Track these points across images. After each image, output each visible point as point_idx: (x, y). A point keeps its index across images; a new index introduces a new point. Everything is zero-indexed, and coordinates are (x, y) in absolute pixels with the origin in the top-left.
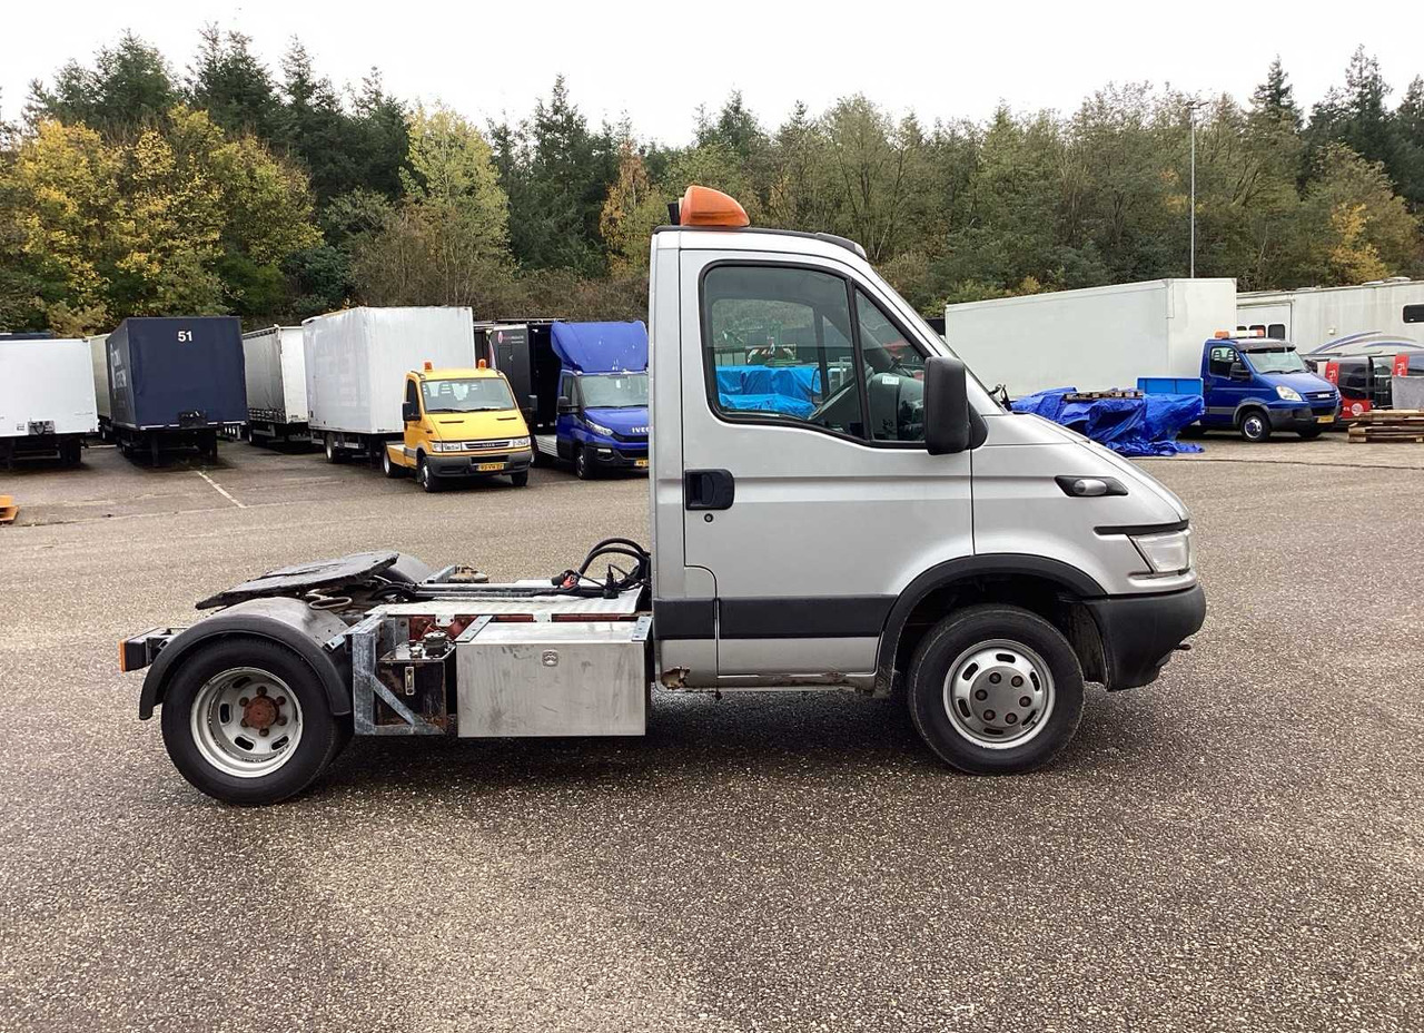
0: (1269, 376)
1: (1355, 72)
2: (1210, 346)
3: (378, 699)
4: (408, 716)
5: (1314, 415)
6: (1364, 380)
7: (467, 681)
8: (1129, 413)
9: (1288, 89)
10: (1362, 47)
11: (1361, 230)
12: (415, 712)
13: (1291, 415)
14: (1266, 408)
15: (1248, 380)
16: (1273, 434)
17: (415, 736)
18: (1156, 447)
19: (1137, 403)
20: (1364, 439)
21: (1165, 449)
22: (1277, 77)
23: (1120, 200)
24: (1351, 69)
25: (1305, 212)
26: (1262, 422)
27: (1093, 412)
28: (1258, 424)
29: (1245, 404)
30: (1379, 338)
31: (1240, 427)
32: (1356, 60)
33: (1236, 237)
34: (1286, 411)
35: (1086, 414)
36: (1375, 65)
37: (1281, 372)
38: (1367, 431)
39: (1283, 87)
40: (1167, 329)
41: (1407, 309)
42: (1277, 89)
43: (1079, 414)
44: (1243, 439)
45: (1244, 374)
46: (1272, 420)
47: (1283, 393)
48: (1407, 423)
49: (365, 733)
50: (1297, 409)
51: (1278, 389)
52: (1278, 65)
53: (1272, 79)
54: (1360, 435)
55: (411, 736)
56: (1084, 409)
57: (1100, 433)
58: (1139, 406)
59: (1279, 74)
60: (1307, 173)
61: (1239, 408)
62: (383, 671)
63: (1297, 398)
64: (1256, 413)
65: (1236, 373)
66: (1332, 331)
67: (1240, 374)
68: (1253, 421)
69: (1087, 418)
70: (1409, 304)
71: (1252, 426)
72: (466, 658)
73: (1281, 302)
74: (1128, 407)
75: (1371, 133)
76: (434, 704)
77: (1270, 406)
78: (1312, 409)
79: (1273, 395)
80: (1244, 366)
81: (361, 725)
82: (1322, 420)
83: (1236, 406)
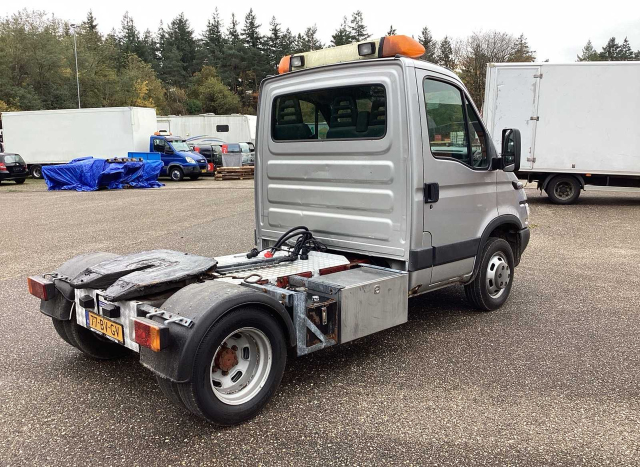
0: (181, 152)
1: (125, 23)
2: (152, 139)
3: (309, 330)
4: (322, 337)
5: (201, 169)
6: (210, 155)
7: (346, 311)
8: (139, 168)
9: (96, 25)
10: (127, 12)
11: (147, 92)
12: (325, 335)
13: (192, 170)
14: (181, 166)
15: (172, 154)
16: (184, 178)
17: (325, 348)
18: (150, 184)
19: (141, 163)
20: (222, 179)
21: (154, 185)
22: (91, 20)
23: (41, 66)
24: (123, 21)
25: (124, 82)
26: (180, 173)
27: (125, 167)
28: (178, 173)
29: (172, 164)
30: (208, 138)
31: (169, 175)
32: (125, 17)
33: (96, 90)
34: (190, 168)
35: (122, 169)
36: (132, 21)
37: (184, 151)
38: (223, 175)
39: (94, 24)
40: (132, 130)
41: (218, 127)
42: (91, 25)
43: (119, 169)
44: (172, 180)
45: (170, 151)
46: (184, 171)
47: (188, 160)
48: (236, 172)
49: (303, 354)
50: (194, 167)
51: (186, 158)
52: (91, 14)
53: (89, 20)
54: (220, 177)
55: (323, 349)
56: (120, 166)
57: (126, 178)
58: (142, 165)
59: (92, 18)
60: (121, 65)
61: (169, 166)
62: (311, 313)
63: (194, 162)
64: (178, 169)
65: (167, 151)
66: (188, 134)
67: (168, 151)
68: (176, 172)
69: (123, 171)
70: (219, 124)
71: (176, 174)
72: (345, 296)
73: (164, 121)
74: (138, 166)
75: (137, 50)
76: (332, 327)
77: (183, 166)
78: (200, 167)
79: (184, 161)
80: (170, 148)
81: (300, 349)
82: (203, 171)
83: (168, 166)
